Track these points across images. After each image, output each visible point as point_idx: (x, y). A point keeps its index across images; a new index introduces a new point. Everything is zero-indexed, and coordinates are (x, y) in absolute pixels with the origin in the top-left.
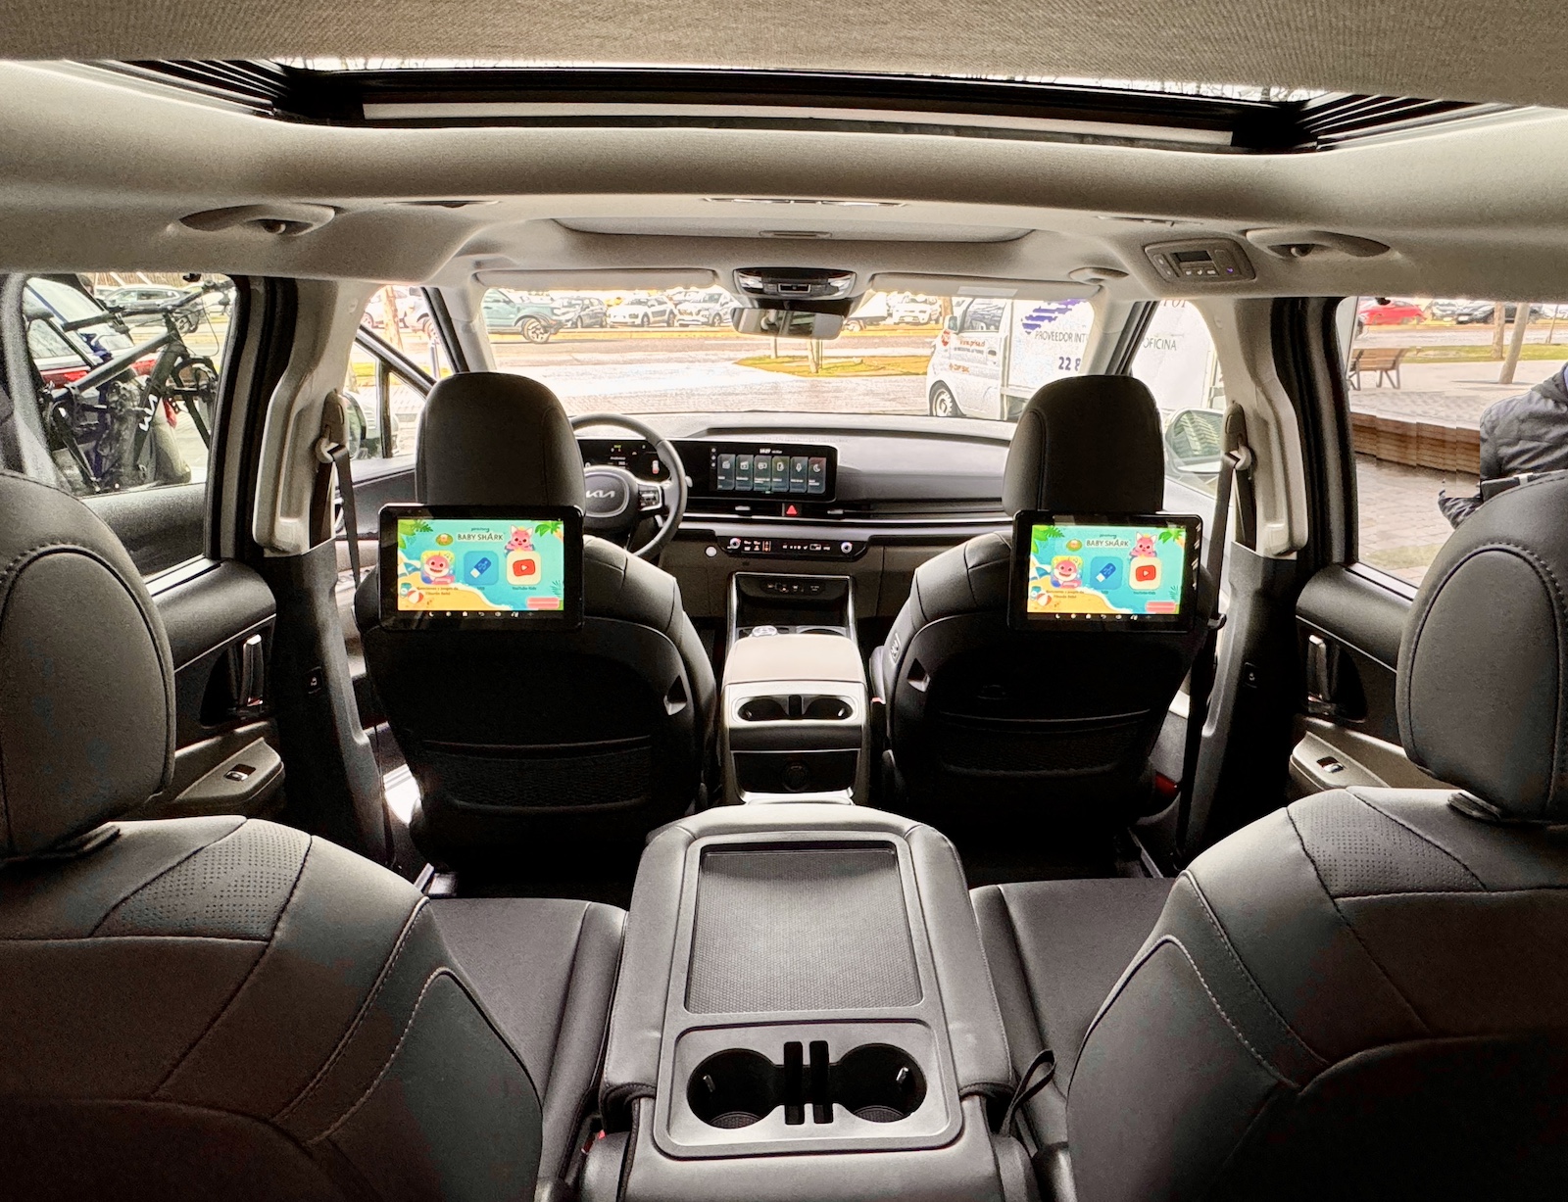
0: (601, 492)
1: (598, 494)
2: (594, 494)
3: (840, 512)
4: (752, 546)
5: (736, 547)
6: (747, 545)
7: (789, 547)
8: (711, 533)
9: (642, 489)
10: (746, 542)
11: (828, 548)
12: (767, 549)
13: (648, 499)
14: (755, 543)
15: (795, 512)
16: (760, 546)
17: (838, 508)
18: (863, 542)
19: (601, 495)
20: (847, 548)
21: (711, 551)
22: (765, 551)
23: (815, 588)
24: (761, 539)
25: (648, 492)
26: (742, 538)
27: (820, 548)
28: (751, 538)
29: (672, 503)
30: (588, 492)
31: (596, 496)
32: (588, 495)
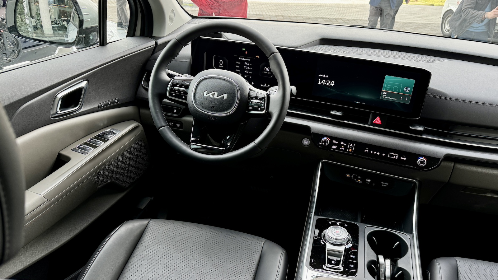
0: (216, 94)
1: (213, 95)
2: (210, 95)
3: (421, 129)
4: (339, 146)
5: (325, 145)
6: (335, 144)
7: (369, 152)
8: (308, 128)
9: (252, 94)
10: (334, 142)
11: (404, 159)
12: (350, 150)
13: (256, 104)
14: (342, 143)
15: (379, 122)
16: (346, 147)
17: (420, 124)
18: (438, 159)
19: (215, 96)
20: (422, 162)
21: (306, 142)
22: (349, 151)
23: (385, 184)
24: (348, 141)
25: (256, 98)
26: (332, 138)
27: (397, 158)
28: (339, 139)
29: (275, 110)
30: (206, 93)
31: (211, 96)
32: (205, 95)
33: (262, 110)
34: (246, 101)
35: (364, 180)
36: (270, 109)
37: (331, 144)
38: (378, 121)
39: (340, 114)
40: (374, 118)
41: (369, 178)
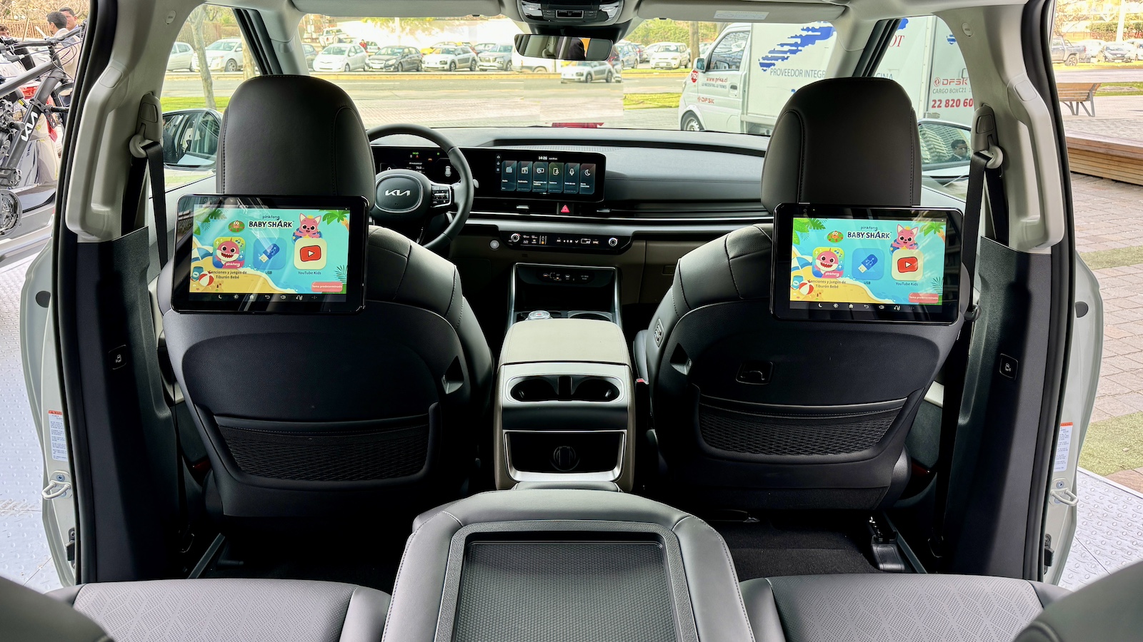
0: (398, 191)
1: (396, 193)
3: (608, 211)
4: (530, 240)
5: (516, 241)
6: (526, 239)
7: (562, 241)
8: (495, 227)
9: (435, 189)
10: (525, 237)
11: (597, 242)
12: (543, 243)
13: (440, 197)
14: (533, 237)
15: (568, 211)
16: (537, 240)
17: (606, 208)
18: (628, 238)
19: (398, 194)
20: (613, 242)
21: (495, 244)
22: (541, 244)
23: (585, 277)
24: (538, 234)
25: (440, 192)
26: (522, 233)
27: (589, 242)
28: (530, 233)
29: (460, 201)
30: (387, 191)
31: (394, 194)
32: (387, 193)
33: (447, 202)
34: (430, 197)
35: (562, 277)
36: (456, 201)
37: (522, 239)
38: (565, 209)
39: (526, 207)
40: (561, 208)
41: (568, 274)
